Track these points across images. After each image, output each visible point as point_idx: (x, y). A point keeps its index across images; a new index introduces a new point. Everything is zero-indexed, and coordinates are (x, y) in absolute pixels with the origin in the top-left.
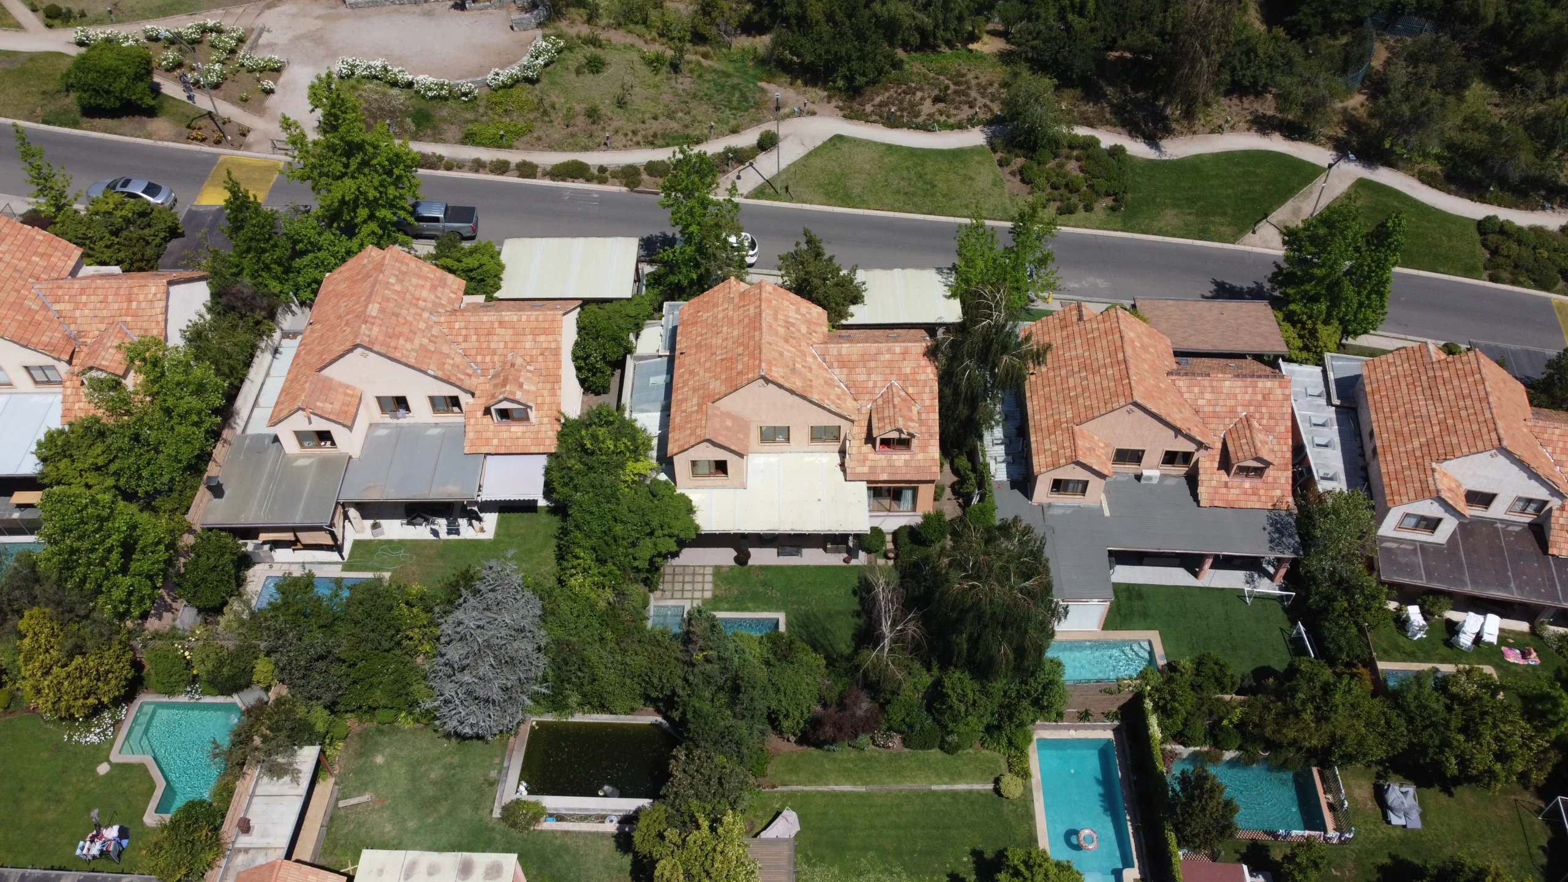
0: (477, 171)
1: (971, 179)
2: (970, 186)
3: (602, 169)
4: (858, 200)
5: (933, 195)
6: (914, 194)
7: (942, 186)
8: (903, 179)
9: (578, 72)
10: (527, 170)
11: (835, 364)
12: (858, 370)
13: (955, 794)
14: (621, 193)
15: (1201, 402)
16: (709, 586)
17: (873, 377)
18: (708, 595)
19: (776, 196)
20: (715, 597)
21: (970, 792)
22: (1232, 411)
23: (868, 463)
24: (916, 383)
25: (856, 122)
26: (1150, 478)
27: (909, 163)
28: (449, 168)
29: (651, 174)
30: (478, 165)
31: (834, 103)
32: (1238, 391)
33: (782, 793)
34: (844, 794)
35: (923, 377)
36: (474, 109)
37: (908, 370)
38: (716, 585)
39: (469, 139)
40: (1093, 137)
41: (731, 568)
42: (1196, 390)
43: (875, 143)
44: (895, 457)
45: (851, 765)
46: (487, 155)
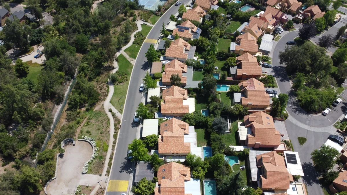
1: (120, 88)
3: (115, 132)
6: (123, 95)
9: (90, 134)
10: (114, 143)
14: (120, 130)
19: (122, 111)
25: (106, 99)
27: (116, 94)
29: (117, 126)
30: (113, 150)
31: (101, 102)
35: (177, 87)
46: (110, 148)
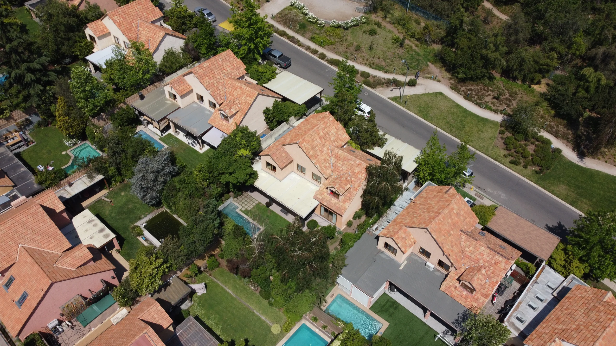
0: (307, 50)
1: (482, 132)
2: (480, 134)
4: (430, 118)
5: (461, 130)
6: (453, 127)
7: (468, 129)
8: (454, 119)
9: (364, 32)
10: (322, 56)
11: (334, 156)
12: (340, 162)
13: (259, 319)
15: (467, 249)
16: (252, 207)
17: (343, 167)
18: (249, 209)
19: (400, 103)
20: (250, 211)
21: (265, 322)
22: (478, 260)
23: (323, 196)
24: (356, 177)
25: (454, 91)
26: (429, 267)
27: (461, 115)
28: (299, 45)
29: (361, 76)
30: (308, 48)
31: (451, 81)
32: (485, 254)
33: (212, 279)
34: (228, 293)
35: (360, 176)
36: (320, 30)
37: (356, 171)
38: (254, 208)
39: (312, 39)
40: (549, 140)
41: (263, 205)
42: (468, 243)
43: (453, 102)
44: (333, 199)
45: (238, 286)
46: (313, 46)
